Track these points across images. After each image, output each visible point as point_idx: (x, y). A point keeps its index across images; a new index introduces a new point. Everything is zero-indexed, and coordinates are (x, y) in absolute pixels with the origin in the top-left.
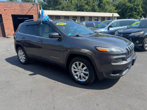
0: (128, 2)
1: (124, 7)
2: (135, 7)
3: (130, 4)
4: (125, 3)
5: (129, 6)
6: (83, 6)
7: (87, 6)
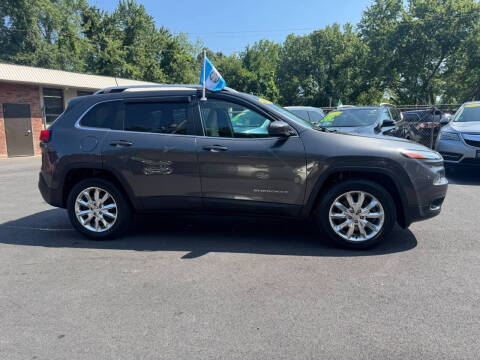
0: (243, 67)
1: (234, 77)
2: (261, 81)
3: (249, 74)
4: (238, 69)
5: (248, 78)
6: (117, 63)
7: (128, 67)
